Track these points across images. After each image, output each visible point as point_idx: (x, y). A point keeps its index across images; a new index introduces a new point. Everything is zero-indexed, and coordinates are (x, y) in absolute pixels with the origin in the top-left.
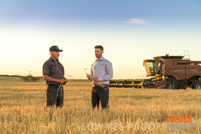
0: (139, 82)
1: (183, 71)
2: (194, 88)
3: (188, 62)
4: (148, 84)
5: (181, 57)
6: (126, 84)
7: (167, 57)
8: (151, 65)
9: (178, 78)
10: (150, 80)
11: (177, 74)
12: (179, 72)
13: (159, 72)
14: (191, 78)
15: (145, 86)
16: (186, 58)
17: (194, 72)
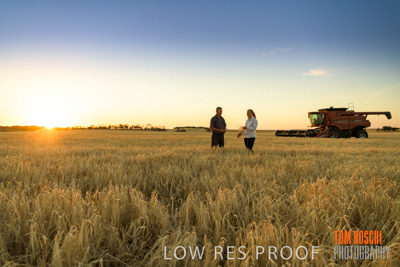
0: (303, 132)
1: (346, 122)
2: (357, 137)
3: (352, 113)
4: (311, 134)
5: (345, 109)
6: (291, 133)
7: (331, 109)
8: (315, 116)
9: (341, 128)
10: (312, 130)
11: (340, 125)
12: (341, 123)
13: (323, 123)
14: (355, 128)
15: (307, 135)
16: (350, 109)
17: (358, 122)
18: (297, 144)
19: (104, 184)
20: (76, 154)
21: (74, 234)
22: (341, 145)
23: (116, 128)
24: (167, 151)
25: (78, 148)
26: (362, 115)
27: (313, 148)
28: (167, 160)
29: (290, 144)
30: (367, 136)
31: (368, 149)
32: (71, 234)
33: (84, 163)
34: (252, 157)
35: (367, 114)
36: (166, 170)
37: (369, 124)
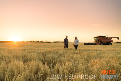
0: (92, 43)
1: (105, 40)
2: (109, 45)
3: (107, 38)
4: (95, 44)
5: (105, 36)
6: (89, 44)
7: (101, 36)
8: (96, 39)
9: (104, 42)
11: (103, 41)
12: (104, 41)
13: (98, 41)
14: (108, 42)
15: (93, 44)
16: (106, 36)
17: (109, 40)
18: (90, 47)
19: (31, 60)
20: (23, 50)
21: (20, 77)
22: (104, 48)
23: (35, 42)
24: (50, 49)
25: (23, 48)
26: (110, 38)
27: (95, 49)
28: (50, 52)
29: (88, 47)
30: (112, 45)
31: (112, 49)
32: (18, 77)
33: (25, 53)
34: (77, 51)
35: (112, 38)
36: (50, 55)
37: (112, 41)
